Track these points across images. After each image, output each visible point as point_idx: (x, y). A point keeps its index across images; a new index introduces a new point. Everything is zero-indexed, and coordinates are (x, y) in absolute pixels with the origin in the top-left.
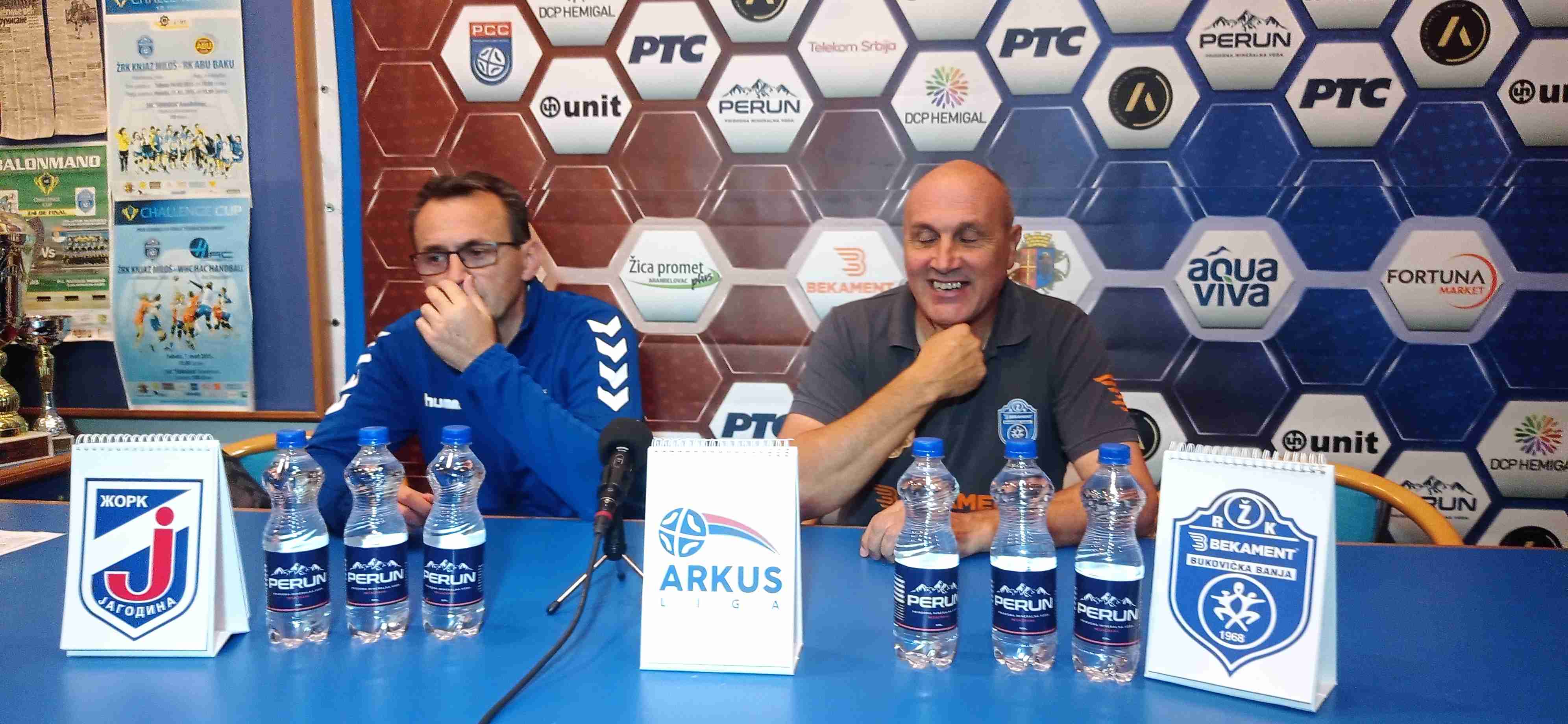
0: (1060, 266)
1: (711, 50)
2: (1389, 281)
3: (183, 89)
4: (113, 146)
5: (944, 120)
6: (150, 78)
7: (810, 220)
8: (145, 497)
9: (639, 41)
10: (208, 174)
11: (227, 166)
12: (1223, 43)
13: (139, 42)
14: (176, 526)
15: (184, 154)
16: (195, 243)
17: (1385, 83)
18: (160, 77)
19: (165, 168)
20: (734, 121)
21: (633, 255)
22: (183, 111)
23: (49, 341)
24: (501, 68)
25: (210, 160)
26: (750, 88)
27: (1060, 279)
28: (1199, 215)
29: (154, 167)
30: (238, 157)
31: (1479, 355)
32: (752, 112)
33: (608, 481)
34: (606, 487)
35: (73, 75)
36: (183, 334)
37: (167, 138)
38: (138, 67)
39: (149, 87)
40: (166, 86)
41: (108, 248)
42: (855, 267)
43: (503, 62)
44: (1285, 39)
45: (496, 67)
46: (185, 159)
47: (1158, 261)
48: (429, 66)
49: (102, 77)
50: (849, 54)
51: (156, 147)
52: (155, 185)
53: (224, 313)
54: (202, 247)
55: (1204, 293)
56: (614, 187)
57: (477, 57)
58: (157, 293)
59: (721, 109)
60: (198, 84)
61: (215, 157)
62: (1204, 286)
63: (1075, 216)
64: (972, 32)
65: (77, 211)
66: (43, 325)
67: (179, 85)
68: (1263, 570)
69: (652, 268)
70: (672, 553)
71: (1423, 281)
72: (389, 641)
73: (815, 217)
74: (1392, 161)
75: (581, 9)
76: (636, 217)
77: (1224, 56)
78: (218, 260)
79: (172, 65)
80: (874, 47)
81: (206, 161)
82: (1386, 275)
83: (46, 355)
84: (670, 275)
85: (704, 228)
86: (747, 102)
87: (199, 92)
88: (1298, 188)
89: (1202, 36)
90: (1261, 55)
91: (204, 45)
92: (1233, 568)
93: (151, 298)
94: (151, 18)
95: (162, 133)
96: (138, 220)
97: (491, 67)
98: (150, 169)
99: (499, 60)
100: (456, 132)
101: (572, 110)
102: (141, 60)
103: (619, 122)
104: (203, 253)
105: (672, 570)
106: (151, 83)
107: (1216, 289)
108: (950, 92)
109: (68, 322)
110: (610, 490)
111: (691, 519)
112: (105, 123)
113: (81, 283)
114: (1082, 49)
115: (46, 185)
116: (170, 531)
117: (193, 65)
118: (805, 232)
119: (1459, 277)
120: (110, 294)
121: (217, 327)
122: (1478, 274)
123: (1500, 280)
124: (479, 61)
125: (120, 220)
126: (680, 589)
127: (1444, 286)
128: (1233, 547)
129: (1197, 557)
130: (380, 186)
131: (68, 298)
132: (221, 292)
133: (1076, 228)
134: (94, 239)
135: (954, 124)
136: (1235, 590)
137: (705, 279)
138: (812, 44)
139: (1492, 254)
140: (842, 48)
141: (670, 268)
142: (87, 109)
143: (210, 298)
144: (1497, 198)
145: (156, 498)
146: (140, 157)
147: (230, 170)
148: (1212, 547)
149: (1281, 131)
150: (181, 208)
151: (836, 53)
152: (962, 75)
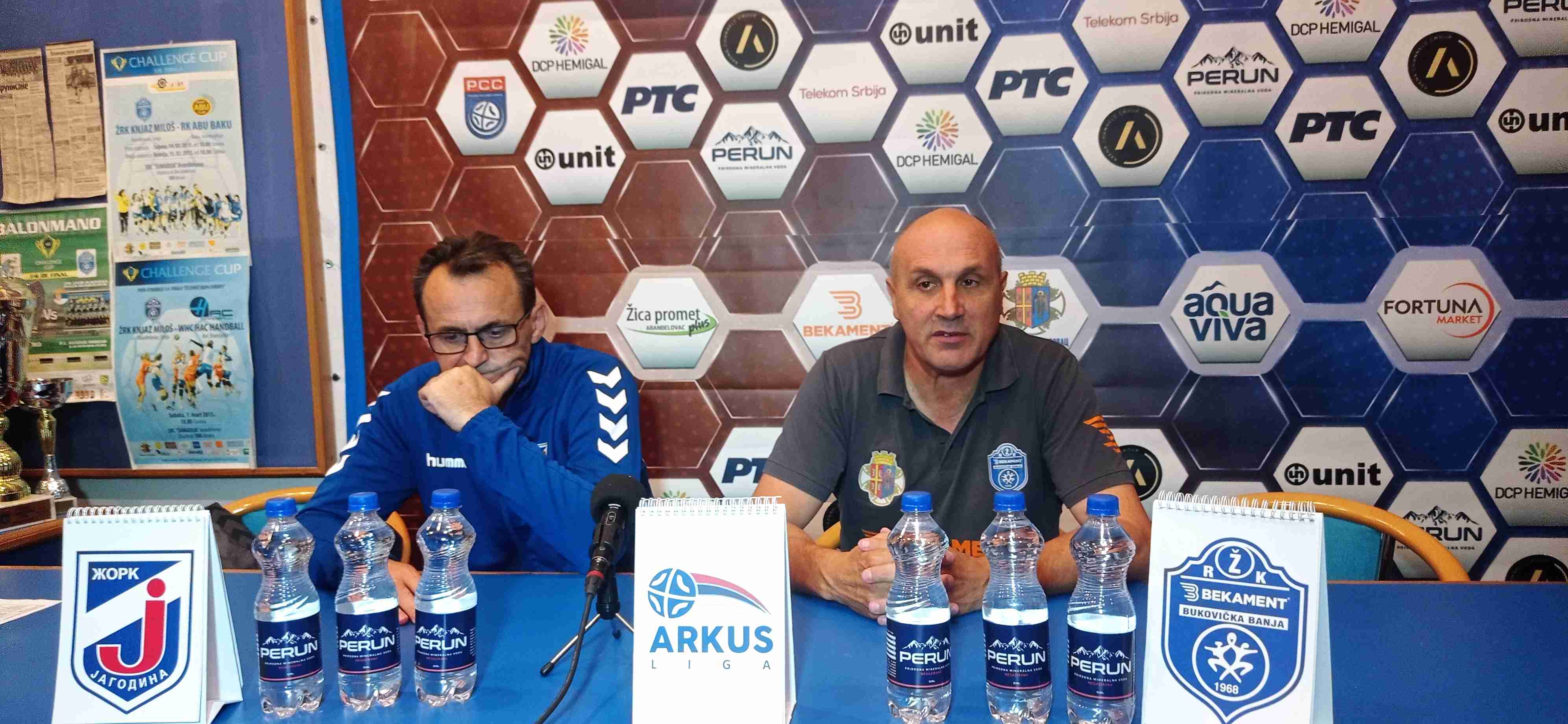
0: (1057, 304)
1: (703, 99)
2: (1386, 312)
3: (182, 150)
4: (113, 208)
5: (936, 162)
6: (148, 139)
7: (804, 264)
8: (136, 569)
9: (631, 92)
10: (208, 234)
11: (226, 225)
12: (1210, 81)
13: (137, 105)
14: (167, 598)
15: (183, 214)
16: (195, 303)
17: (1374, 115)
18: (158, 139)
19: (164, 229)
20: (727, 168)
21: (629, 303)
22: (182, 172)
23: (51, 404)
24: (496, 122)
25: (210, 220)
26: (742, 133)
27: (1056, 317)
28: (1192, 251)
29: (154, 227)
30: (237, 216)
31: (1480, 384)
32: (745, 159)
33: (600, 541)
34: (598, 545)
35: (73, 139)
36: (184, 393)
37: (166, 198)
38: (136, 129)
39: (147, 148)
40: (165, 147)
41: (109, 309)
42: (852, 310)
43: (497, 116)
44: (1273, 75)
45: (489, 121)
46: (185, 218)
47: (1153, 298)
48: (424, 121)
49: (101, 140)
50: (839, 99)
51: (156, 208)
52: (155, 245)
53: (225, 371)
54: (202, 306)
55: (1201, 327)
56: (610, 236)
57: (472, 112)
58: (158, 353)
59: (714, 157)
60: (195, 145)
61: (214, 217)
62: (1201, 321)
63: (1068, 255)
64: (962, 73)
65: (78, 273)
66: (45, 388)
67: (177, 146)
68: (1256, 620)
69: (649, 315)
70: (662, 614)
71: (1421, 312)
72: (381, 709)
73: (810, 262)
74: (1385, 193)
75: (573, 62)
76: (632, 265)
77: (1212, 92)
78: (218, 319)
79: (170, 126)
80: (864, 92)
81: (205, 221)
82: (1382, 307)
83: (48, 418)
84: (667, 322)
85: (701, 275)
86: (739, 149)
87: (197, 153)
88: (1291, 222)
89: (1190, 74)
90: (1249, 91)
91: (202, 106)
92: (1227, 619)
93: (152, 358)
94: (149, 81)
95: (162, 194)
96: (139, 281)
97: (486, 121)
98: (151, 229)
99: (493, 113)
100: (453, 186)
101: (567, 161)
102: (140, 122)
103: (613, 172)
104: (203, 313)
105: (662, 631)
106: (150, 145)
107: (1213, 323)
108: (941, 135)
109: (70, 384)
110: (602, 549)
111: (679, 579)
112: (105, 186)
113: (82, 344)
114: (1071, 89)
115: (48, 248)
116: (162, 602)
117: (191, 126)
118: (801, 275)
119: (1456, 307)
120: (111, 354)
121: (218, 385)
122: (1475, 302)
123: (1497, 309)
124: (474, 115)
125: (121, 281)
126: (670, 650)
127: (1442, 316)
128: (1225, 597)
129: (1189, 607)
130: (378, 241)
131: (70, 359)
132: (222, 351)
133: (1071, 267)
134: (95, 300)
135: (945, 166)
136: (1229, 641)
137: (702, 325)
138: (803, 90)
139: (1488, 283)
140: (832, 94)
141: (667, 315)
142: (87, 172)
143: (211, 357)
144: (1492, 226)
145: (148, 570)
146: (140, 218)
147: (229, 229)
148: (1204, 597)
149: (1272, 166)
150: (181, 268)
151: (826, 99)
152: (952, 118)
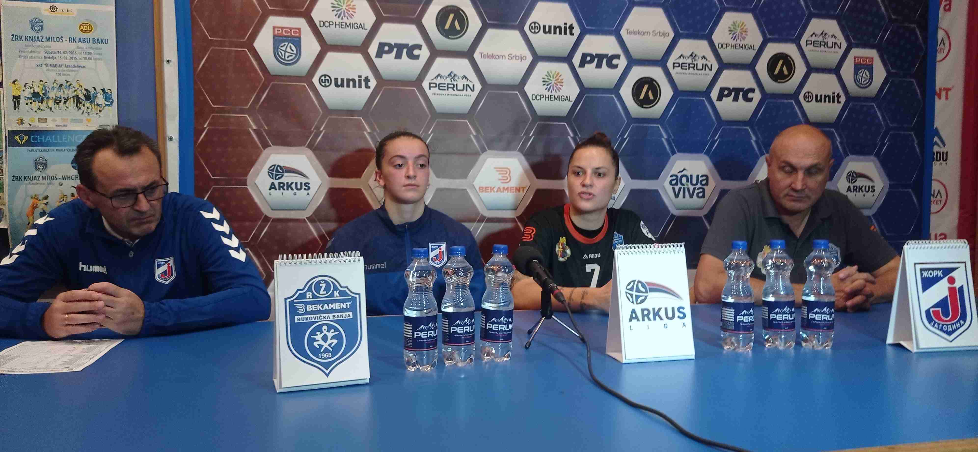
3: (68, 56)
4: (7, 92)
5: (551, 99)
6: (40, 46)
7: (480, 152)
9: (382, 45)
10: (85, 114)
12: (683, 67)
13: (31, 21)
17: (753, 90)
18: (50, 47)
20: (437, 94)
22: (67, 71)
25: (87, 104)
26: (447, 75)
28: (673, 153)
32: (448, 90)
38: (30, 39)
39: (39, 52)
40: (54, 53)
41: (2, 163)
42: (505, 178)
43: (295, 52)
44: (710, 67)
45: (290, 54)
46: (68, 102)
47: (656, 176)
48: (245, 51)
50: (501, 60)
51: (43, 94)
52: (43, 120)
55: (677, 192)
56: (366, 130)
57: (278, 48)
58: (45, 195)
59: (430, 87)
60: (80, 53)
62: (677, 188)
64: (565, 53)
67: (65, 53)
73: (484, 150)
74: (756, 128)
75: (346, 23)
77: (683, 74)
79: (60, 39)
80: (514, 58)
86: (445, 84)
87: (81, 59)
88: (716, 141)
89: (674, 64)
90: (700, 74)
91: (86, 27)
93: (41, 198)
94: (42, 6)
96: (28, 144)
99: (293, 51)
100: (263, 93)
101: (339, 83)
102: (33, 34)
103: (369, 92)
105: (633, 311)
106: (41, 50)
107: (682, 190)
108: (554, 84)
111: (640, 285)
114: (619, 66)
117: (77, 40)
118: (478, 158)
124: (279, 50)
125: (12, 143)
126: (638, 320)
130: (209, 125)
135: (556, 101)
138: (482, 51)
140: (497, 57)
149: (708, 112)
150: (64, 136)
151: (494, 60)
152: (560, 76)
